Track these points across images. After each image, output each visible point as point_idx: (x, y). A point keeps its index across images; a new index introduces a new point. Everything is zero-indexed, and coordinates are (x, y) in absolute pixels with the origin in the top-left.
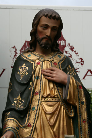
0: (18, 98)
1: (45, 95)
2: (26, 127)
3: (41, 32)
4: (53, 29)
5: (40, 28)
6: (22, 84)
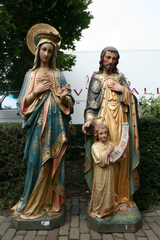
0: (94, 102)
1: (110, 100)
2: (98, 119)
3: (106, 61)
4: (114, 58)
5: (105, 59)
6: (96, 93)
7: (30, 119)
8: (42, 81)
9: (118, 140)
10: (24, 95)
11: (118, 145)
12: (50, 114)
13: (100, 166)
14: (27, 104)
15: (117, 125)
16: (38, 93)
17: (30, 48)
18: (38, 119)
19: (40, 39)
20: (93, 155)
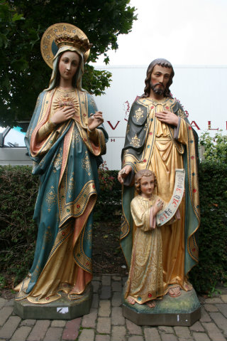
0: (135, 138)
1: (159, 135)
2: (141, 162)
3: (154, 80)
4: (166, 76)
5: (153, 76)
6: (138, 126)
7: (43, 160)
8: (62, 106)
9: (169, 193)
10: (35, 126)
11: (168, 201)
12: (72, 154)
13: (142, 231)
14: (40, 139)
15: (168, 173)
16: (55, 123)
17: (45, 58)
18: (55, 160)
19: (59, 45)
20: (132, 214)
